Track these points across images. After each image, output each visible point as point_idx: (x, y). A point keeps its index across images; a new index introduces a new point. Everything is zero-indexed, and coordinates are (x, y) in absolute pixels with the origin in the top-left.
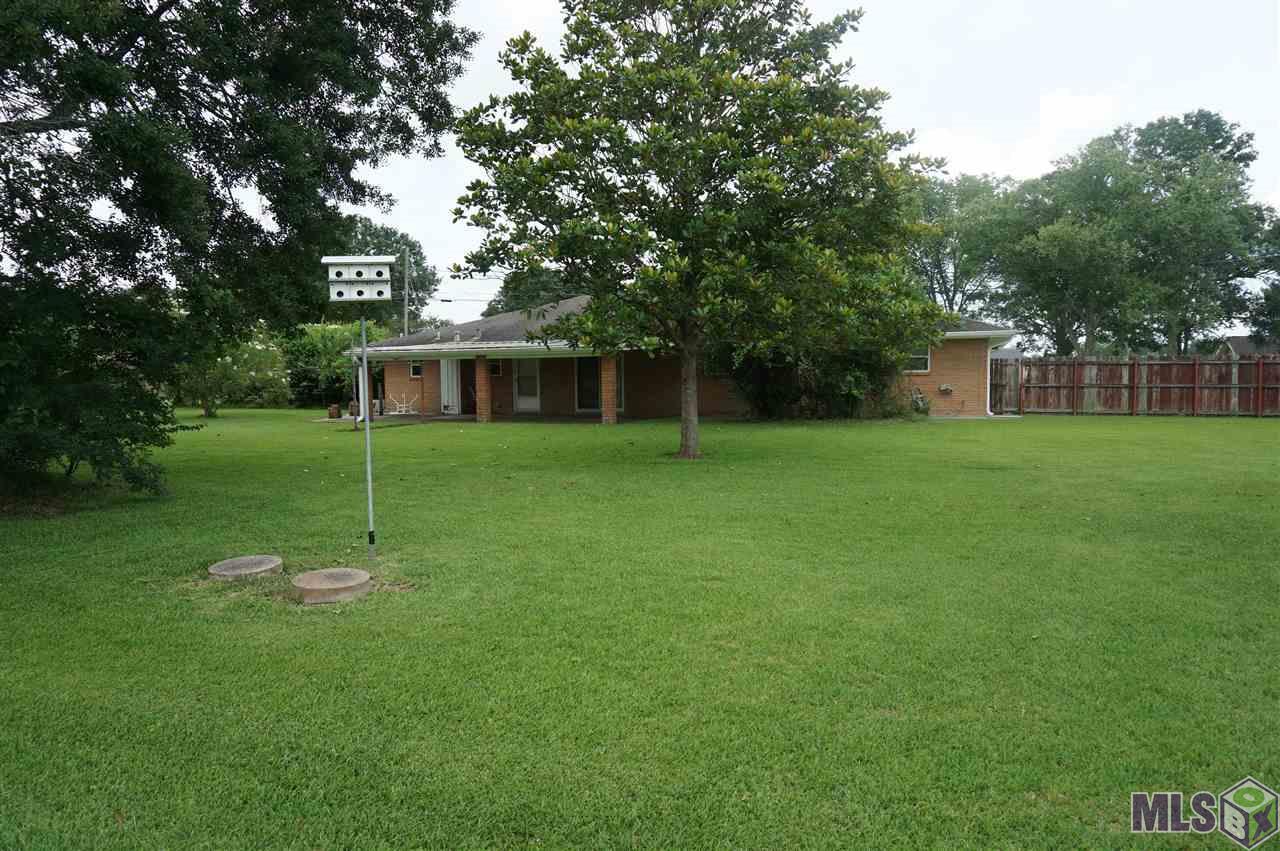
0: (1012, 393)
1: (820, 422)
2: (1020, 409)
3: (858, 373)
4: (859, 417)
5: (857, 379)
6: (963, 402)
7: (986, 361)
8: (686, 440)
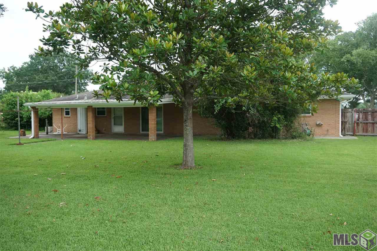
0: (350, 126)
1: (259, 140)
2: (354, 133)
3: (280, 116)
4: (279, 138)
5: (279, 118)
6: (328, 130)
7: (339, 110)
8: (186, 157)
